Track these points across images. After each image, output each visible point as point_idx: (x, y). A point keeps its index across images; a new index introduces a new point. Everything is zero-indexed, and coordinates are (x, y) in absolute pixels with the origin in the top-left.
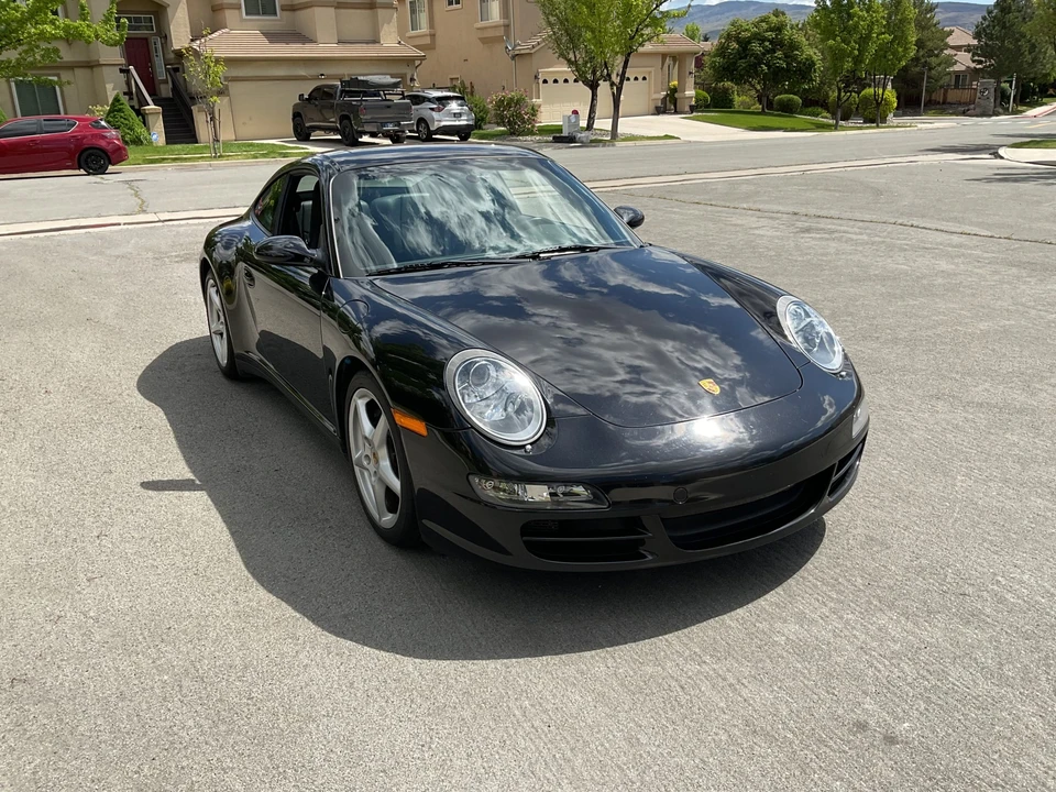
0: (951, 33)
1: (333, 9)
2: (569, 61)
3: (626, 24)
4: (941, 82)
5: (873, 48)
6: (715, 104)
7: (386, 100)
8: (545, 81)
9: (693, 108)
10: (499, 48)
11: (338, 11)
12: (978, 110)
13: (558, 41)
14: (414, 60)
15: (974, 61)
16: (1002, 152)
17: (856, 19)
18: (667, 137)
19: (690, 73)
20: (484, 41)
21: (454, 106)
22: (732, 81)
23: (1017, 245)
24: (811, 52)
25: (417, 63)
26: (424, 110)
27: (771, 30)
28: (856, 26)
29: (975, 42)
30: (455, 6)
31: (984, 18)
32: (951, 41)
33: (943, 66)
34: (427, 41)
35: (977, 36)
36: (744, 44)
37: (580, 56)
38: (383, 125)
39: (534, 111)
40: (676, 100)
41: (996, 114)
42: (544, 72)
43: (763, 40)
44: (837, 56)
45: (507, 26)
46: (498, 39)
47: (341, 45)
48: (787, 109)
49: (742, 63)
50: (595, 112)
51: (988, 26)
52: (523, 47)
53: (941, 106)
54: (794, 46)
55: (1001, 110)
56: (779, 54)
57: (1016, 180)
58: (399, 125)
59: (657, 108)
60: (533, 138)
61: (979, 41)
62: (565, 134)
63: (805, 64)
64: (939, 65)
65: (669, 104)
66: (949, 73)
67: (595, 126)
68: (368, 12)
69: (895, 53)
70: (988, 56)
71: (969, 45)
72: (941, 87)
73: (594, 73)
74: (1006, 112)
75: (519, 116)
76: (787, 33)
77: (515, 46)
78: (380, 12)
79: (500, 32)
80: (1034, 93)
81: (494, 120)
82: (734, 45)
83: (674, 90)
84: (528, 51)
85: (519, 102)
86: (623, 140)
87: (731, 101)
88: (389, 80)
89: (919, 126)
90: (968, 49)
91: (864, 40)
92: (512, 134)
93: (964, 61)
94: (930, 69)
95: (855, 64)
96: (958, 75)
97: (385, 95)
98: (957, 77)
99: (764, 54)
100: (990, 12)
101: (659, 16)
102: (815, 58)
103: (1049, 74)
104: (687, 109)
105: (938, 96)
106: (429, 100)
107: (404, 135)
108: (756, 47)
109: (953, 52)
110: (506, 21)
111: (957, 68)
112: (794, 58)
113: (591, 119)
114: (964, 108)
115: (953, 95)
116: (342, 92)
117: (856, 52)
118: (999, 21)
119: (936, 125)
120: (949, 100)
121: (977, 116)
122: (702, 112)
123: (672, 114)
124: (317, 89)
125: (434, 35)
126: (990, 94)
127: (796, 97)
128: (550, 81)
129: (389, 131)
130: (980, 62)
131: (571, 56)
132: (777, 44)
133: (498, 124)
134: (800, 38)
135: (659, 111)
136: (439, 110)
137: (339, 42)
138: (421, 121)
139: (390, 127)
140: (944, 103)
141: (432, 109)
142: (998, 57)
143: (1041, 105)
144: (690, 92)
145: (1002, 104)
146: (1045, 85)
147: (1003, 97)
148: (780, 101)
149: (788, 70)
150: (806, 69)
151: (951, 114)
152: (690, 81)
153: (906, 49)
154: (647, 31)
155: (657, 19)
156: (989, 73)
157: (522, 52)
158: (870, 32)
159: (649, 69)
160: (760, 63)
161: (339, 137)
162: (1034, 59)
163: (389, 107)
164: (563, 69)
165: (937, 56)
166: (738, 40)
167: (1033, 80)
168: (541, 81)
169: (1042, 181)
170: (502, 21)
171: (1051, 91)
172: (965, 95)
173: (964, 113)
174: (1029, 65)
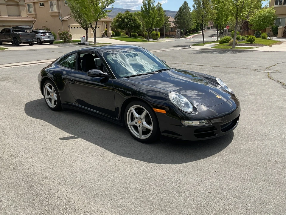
0: (169, 18)
1: (5, 6)
2: (79, 22)
3: (96, 13)
4: (168, 30)
5: (155, 21)
6: (116, 35)
7: (27, 33)
8: (72, 28)
9: (112, 36)
10: (57, 19)
11: (7, 6)
12: (177, 37)
13: (75, 17)
14: (33, 21)
15: (175, 25)
16: (191, 46)
17: (151, 14)
18: (108, 43)
19: (110, 27)
20: (52, 16)
21: (47, 34)
22: (120, 29)
23: (213, 67)
24: (139, 22)
25: (34, 22)
26: (39, 36)
27: (129, 16)
28: (151, 15)
29: (175, 20)
30: (42, 6)
31: (176, 14)
32: (170, 20)
33: (168, 26)
34: (34, 16)
35: (175, 19)
36: (123, 19)
37: (82, 21)
38: (27, 40)
39: (71, 36)
40: (107, 33)
41: (181, 38)
42: (71, 25)
43: (128, 18)
44: (147, 23)
45: (59, 12)
46: (57, 16)
47: (9, 17)
48: (134, 36)
49: (123, 24)
50: (87, 36)
51: (177, 16)
52: (64, 18)
53: (169, 36)
54: (135, 20)
55: (182, 37)
56: (132, 22)
57: (199, 53)
58: (32, 40)
59: (102, 36)
60: (72, 43)
61: (176, 20)
62: (82, 42)
63: (138, 25)
64: (167, 26)
65: (105, 35)
66: (170, 28)
67: (88, 40)
68: (17, 7)
69: (160, 23)
70: (178, 23)
71: (173, 21)
72: (168, 31)
73: (86, 26)
74: (183, 37)
75: (67, 37)
76: (133, 17)
77: (62, 18)
78: (21, 7)
79: (57, 14)
80: (188, 33)
81: (59, 38)
82: (120, 20)
83: (106, 31)
84: (66, 19)
85: (67, 33)
86: (98, 44)
87: (120, 34)
88: (28, 27)
89: (166, 41)
90: (173, 22)
91: (153, 19)
92: (65, 42)
93: (173, 25)
94: (165, 27)
95: (151, 25)
96: (171, 28)
97: (26, 31)
98: (171, 29)
99: (128, 22)
100: (177, 13)
101: (104, 11)
102: (141, 23)
103: (191, 28)
104: (110, 36)
105: (168, 33)
106: (40, 33)
107: (34, 43)
108: (126, 20)
109: (170, 23)
110: (59, 11)
111: (171, 26)
112: (136, 23)
113: (87, 38)
114: (174, 36)
115: (171, 33)
116: (13, 30)
117: (152, 22)
118: (180, 15)
119: (169, 40)
120: (170, 34)
121: (177, 38)
122: (114, 37)
123: (106, 37)
124: (4, 30)
125: (36, 14)
126: (179, 33)
127: (136, 33)
128: (73, 28)
129: (29, 42)
130: (176, 25)
131: (80, 21)
132: (131, 20)
133: (61, 40)
134: (136, 18)
135: (103, 36)
136: (44, 36)
137: (8, 16)
138: (38, 38)
139: (30, 40)
140: (169, 35)
141: (41, 35)
142: (180, 24)
143: (190, 35)
144: (111, 32)
145: (182, 35)
146: (190, 31)
147: (182, 34)
148: (132, 34)
149: (134, 26)
150: (138, 26)
151: (171, 38)
152: (110, 29)
153: (162, 22)
154: (101, 15)
155: (104, 12)
156: (178, 28)
157: (64, 20)
158: (154, 17)
159: (100, 25)
160: (127, 25)
161: (11, 44)
162: (188, 24)
163: (29, 35)
164: (77, 25)
165: (167, 23)
166: (121, 18)
167: (188, 29)
168: (70, 28)
169: (205, 53)
170: (57, 11)
171: (191, 32)
172: (174, 33)
173: (174, 38)
174: (187, 26)
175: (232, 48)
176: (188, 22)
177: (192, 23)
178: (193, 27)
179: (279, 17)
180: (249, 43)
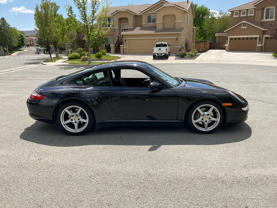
16: (43, 63)
41: (5, 55)
74: (7, 55)
126: (2, 50)
147: (5, 51)
162: (11, 41)
174: (10, 43)
175: (89, 63)
176: (10, 39)
177: (15, 40)
178: (15, 44)
179: (108, 37)
180: (98, 58)
